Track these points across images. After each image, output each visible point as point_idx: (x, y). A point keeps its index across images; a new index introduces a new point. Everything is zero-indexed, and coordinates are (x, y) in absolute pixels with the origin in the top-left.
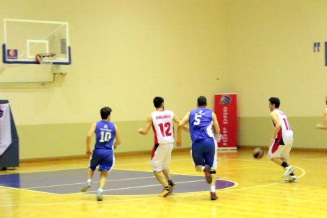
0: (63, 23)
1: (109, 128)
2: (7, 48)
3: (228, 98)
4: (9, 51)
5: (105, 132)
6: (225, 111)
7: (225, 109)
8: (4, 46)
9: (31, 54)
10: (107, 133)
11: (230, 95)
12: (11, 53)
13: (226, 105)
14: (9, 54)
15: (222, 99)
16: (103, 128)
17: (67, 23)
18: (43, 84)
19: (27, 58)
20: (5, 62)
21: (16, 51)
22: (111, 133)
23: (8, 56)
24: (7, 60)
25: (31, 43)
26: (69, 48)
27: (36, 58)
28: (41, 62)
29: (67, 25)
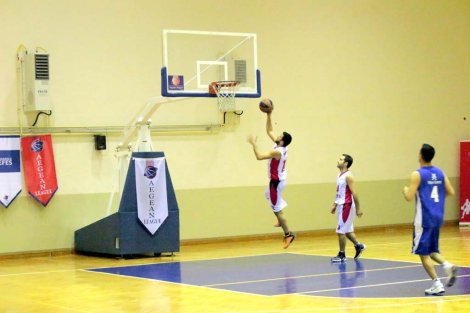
0: (249, 35)
2: (168, 74)
4: (171, 78)
8: (164, 71)
9: (202, 83)
12: (175, 81)
14: (171, 84)
17: (255, 35)
18: (208, 128)
19: (196, 88)
20: (165, 94)
21: (181, 78)
23: (170, 86)
24: (169, 92)
25: (202, 66)
26: (258, 73)
27: (211, 88)
28: (218, 94)
29: (255, 38)
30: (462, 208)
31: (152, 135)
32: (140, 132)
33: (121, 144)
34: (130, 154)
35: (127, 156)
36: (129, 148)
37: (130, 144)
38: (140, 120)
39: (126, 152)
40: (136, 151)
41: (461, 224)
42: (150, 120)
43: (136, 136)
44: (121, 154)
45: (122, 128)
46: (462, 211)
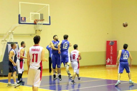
0: (47, 5)
1: (127, 53)
2: (21, 16)
3: (112, 42)
4: (22, 18)
5: (125, 55)
6: (111, 48)
7: (112, 48)
8: (19, 16)
9: (32, 20)
10: (126, 55)
11: (114, 41)
12: (23, 19)
13: (112, 45)
14: (22, 20)
15: (110, 43)
16: (125, 53)
17: (49, 5)
18: (31, 35)
19: (30, 21)
20: (20, 23)
21: (25, 18)
22: (128, 55)
23: (21, 20)
24: (21, 22)
25: (32, 14)
26: (50, 17)
27: (35, 21)
28: (37, 24)
29: (49, 6)
30: (107, 61)
31: (14, 37)
32: (10, 36)
33: (3, 39)
34: (6, 43)
35: (5, 43)
36: (6, 41)
37: (6, 40)
38: (10, 32)
39: (5, 42)
40: (8, 42)
41: (106, 65)
42: (13, 32)
43: (9, 37)
44: (3, 43)
45: (4, 34)
46: (107, 62)
